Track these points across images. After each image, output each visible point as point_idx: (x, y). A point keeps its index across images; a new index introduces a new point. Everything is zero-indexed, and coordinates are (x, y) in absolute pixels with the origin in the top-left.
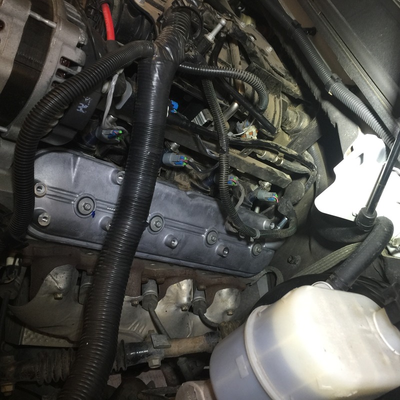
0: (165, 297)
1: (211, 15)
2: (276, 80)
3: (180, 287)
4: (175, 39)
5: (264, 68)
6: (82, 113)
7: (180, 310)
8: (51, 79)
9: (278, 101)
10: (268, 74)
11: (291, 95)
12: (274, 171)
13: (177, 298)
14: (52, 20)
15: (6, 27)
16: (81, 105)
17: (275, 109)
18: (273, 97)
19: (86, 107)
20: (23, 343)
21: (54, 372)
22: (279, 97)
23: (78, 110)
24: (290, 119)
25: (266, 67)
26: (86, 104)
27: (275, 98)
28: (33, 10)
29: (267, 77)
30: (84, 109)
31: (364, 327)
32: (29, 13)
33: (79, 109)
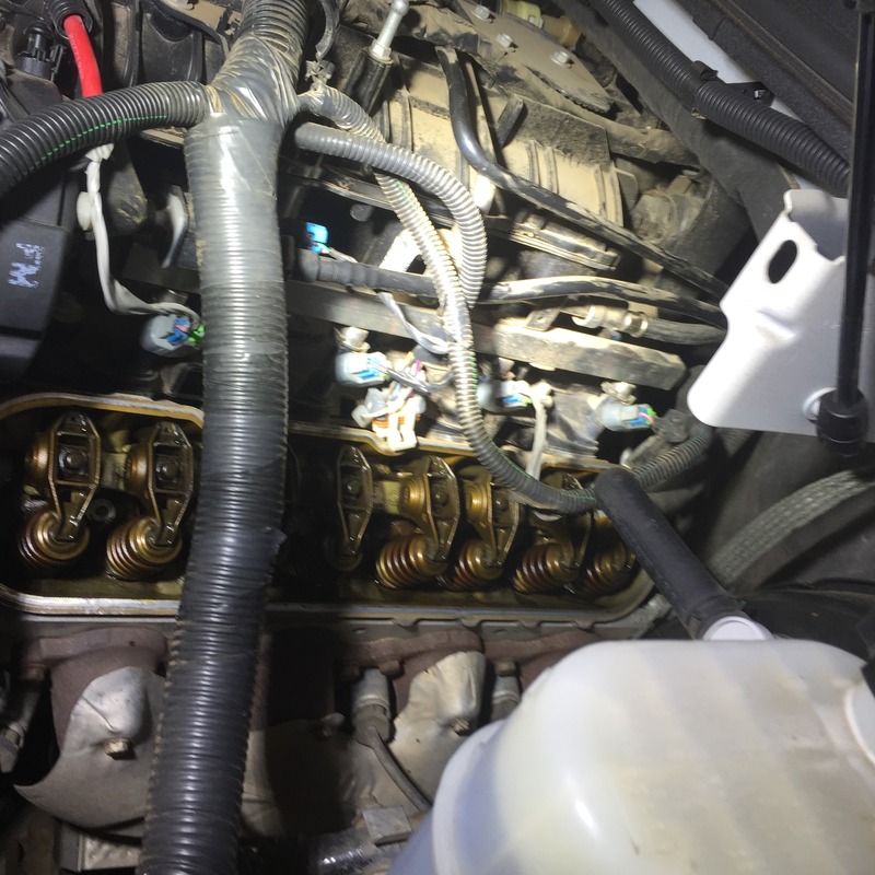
0: (408, 707)
2: (588, 126)
3: (439, 675)
4: (260, 64)
5: (547, 102)
6: (25, 288)
7: (453, 734)
9: (605, 178)
10: (562, 115)
11: (638, 157)
12: (630, 352)
13: (438, 704)
16: (17, 269)
17: (601, 198)
18: (592, 170)
19: (32, 270)
22: (605, 168)
23: (13, 282)
25: (552, 101)
27: (598, 172)
29: (562, 123)
30: (28, 277)
33: (15, 278)
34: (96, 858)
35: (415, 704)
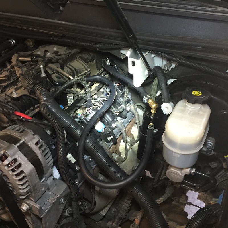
0: (122, 153)
1: (35, 69)
5: (64, 58)
6: (54, 148)
7: (130, 151)
8: (41, 153)
9: (78, 59)
14: (20, 140)
15: (17, 158)
17: (81, 63)
18: (75, 60)
19: (54, 145)
20: (104, 215)
21: (125, 210)
22: (77, 58)
24: (86, 58)
26: (52, 145)
27: (76, 60)
28: (15, 145)
30: (54, 147)
31: (189, 112)
32: (16, 147)
34: (104, 213)
35: (122, 152)
